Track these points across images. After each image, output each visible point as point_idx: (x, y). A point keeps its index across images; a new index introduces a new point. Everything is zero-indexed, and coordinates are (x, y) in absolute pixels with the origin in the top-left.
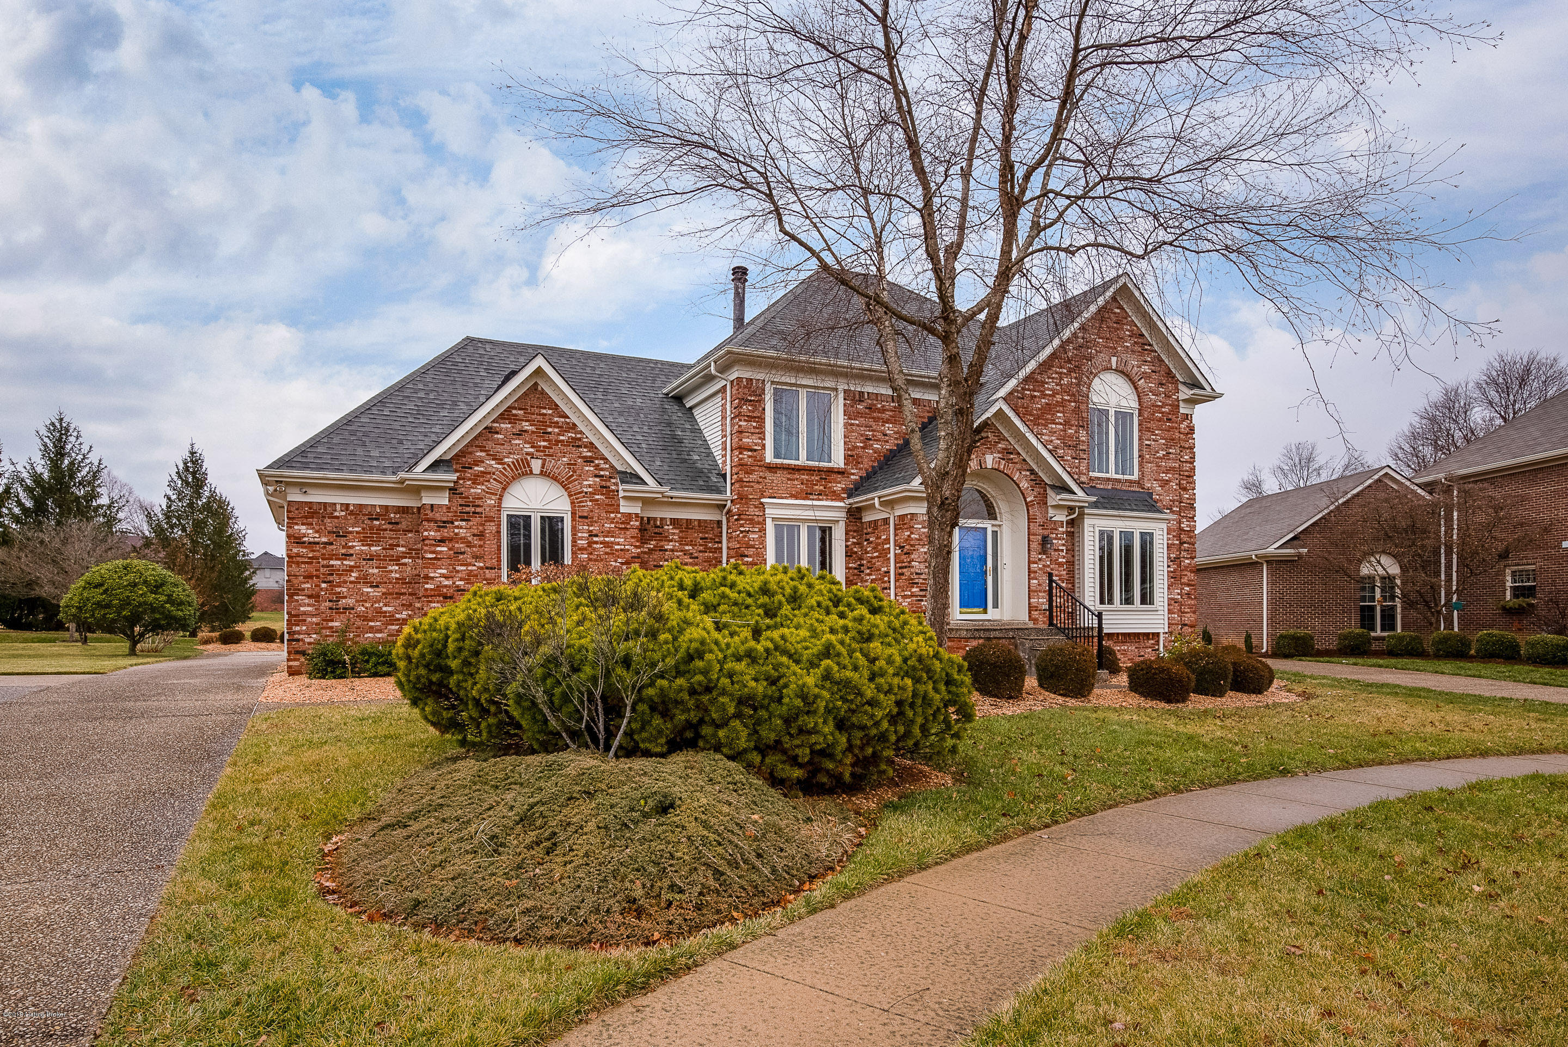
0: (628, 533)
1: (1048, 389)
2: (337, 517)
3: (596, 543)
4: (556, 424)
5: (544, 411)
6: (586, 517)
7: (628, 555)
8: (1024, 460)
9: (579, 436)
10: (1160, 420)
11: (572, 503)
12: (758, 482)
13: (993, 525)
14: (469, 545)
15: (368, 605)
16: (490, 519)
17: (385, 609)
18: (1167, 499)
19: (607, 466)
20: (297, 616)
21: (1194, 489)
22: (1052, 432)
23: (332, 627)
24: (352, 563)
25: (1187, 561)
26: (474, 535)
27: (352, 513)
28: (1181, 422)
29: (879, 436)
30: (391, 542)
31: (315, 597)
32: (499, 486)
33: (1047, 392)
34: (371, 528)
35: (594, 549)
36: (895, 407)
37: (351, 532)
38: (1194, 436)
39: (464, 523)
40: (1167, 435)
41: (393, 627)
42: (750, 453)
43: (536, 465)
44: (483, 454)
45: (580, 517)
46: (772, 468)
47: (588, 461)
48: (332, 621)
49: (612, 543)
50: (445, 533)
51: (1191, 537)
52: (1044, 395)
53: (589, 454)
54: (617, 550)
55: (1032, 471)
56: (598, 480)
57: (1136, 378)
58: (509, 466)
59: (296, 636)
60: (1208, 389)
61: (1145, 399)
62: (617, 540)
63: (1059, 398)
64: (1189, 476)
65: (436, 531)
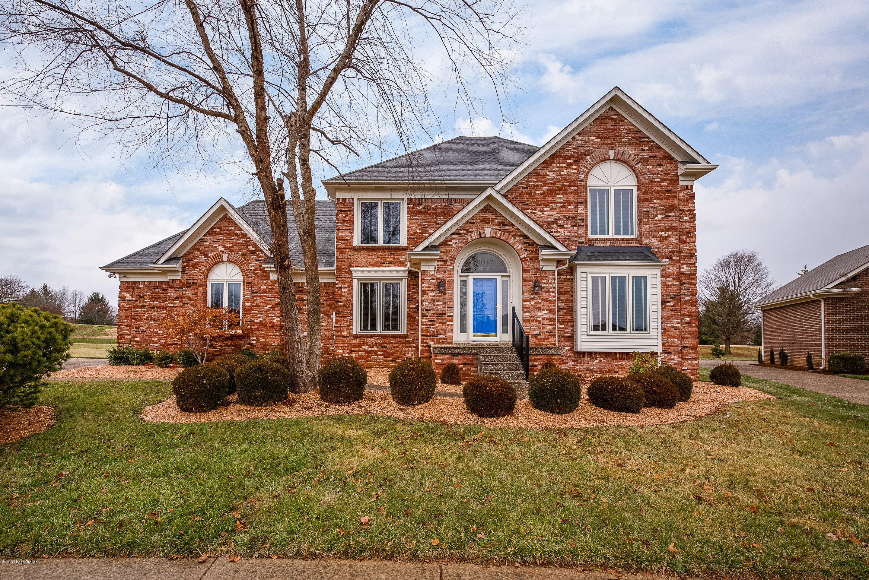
0: (274, 291)
1: (550, 179)
2: (140, 288)
3: (256, 297)
4: (236, 235)
5: (230, 228)
6: (250, 283)
7: (273, 303)
8: (518, 229)
9: (248, 240)
10: (658, 192)
11: (243, 276)
12: (348, 258)
13: (502, 276)
14: (190, 299)
15: (151, 330)
16: (200, 286)
17: (159, 332)
18: (666, 251)
19: (263, 255)
20: (121, 335)
21: (695, 242)
22: (553, 209)
23: (136, 341)
24: (145, 310)
25: (687, 298)
26: (193, 294)
27: (146, 286)
28: (680, 192)
29: (433, 225)
30: (163, 299)
31: (129, 326)
32: (205, 268)
33: (548, 182)
34: (155, 293)
35: (255, 300)
36: (445, 206)
37: (146, 295)
38: (694, 201)
39: (188, 288)
40: (665, 202)
41: (163, 341)
42: (343, 242)
43: (225, 257)
44: (198, 253)
45: (247, 283)
46: (358, 249)
47: (253, 253)
48: (136, 337)
49: (265, 296)
50: (179, 294)
51: (691, 279)
52: (545, 184)
53: (253, 249)
54: (267, 300)
55: (525, 237)
56: (258, 262)
57: (633, 164)
58: (211, 258)
59: (121, 345)
60: (703, 163)
61: (643, 178)
62: (268, 295)
63: (559, 185)
64: (689, 232)
65: (174, 293)
